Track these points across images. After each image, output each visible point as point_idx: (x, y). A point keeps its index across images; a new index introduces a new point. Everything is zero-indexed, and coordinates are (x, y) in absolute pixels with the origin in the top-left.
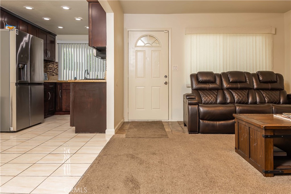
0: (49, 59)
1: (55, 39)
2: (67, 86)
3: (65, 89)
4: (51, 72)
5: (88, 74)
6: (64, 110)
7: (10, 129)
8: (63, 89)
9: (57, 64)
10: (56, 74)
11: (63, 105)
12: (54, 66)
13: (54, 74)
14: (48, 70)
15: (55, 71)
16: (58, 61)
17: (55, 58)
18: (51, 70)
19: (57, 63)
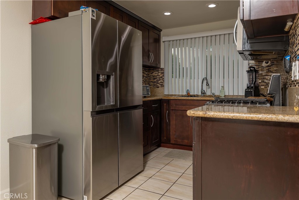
0: (153, 65)
2: (176, 105)
3: (174, 109)
4: (155, 82)
5: (207, 84)
6: (172, 142)
7: (83, 197)
8: (171, 109)
9: (162, 71)
10: (161, 85)
11: (171, 134)
12: (159, 74)
13: (158, 85)
14: (151, 80)
15: (159, 82)
16: (163, 67)
17: (159, 62)
18: (155, 80)
19: (162, 69)
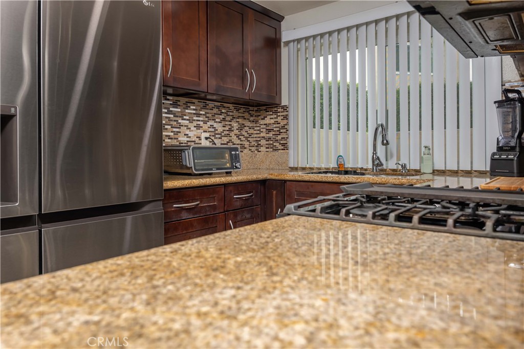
0: (257, 99)
1: (278, 31)
2: (299, 194)
4: (270, 138)
9: (285, 114)
10: (283, 145)
13: (277, 144)
14: (262, 134)
15: (279, 137)
16: (287, 104)
18: (271, 134)
19: (285, 108)
